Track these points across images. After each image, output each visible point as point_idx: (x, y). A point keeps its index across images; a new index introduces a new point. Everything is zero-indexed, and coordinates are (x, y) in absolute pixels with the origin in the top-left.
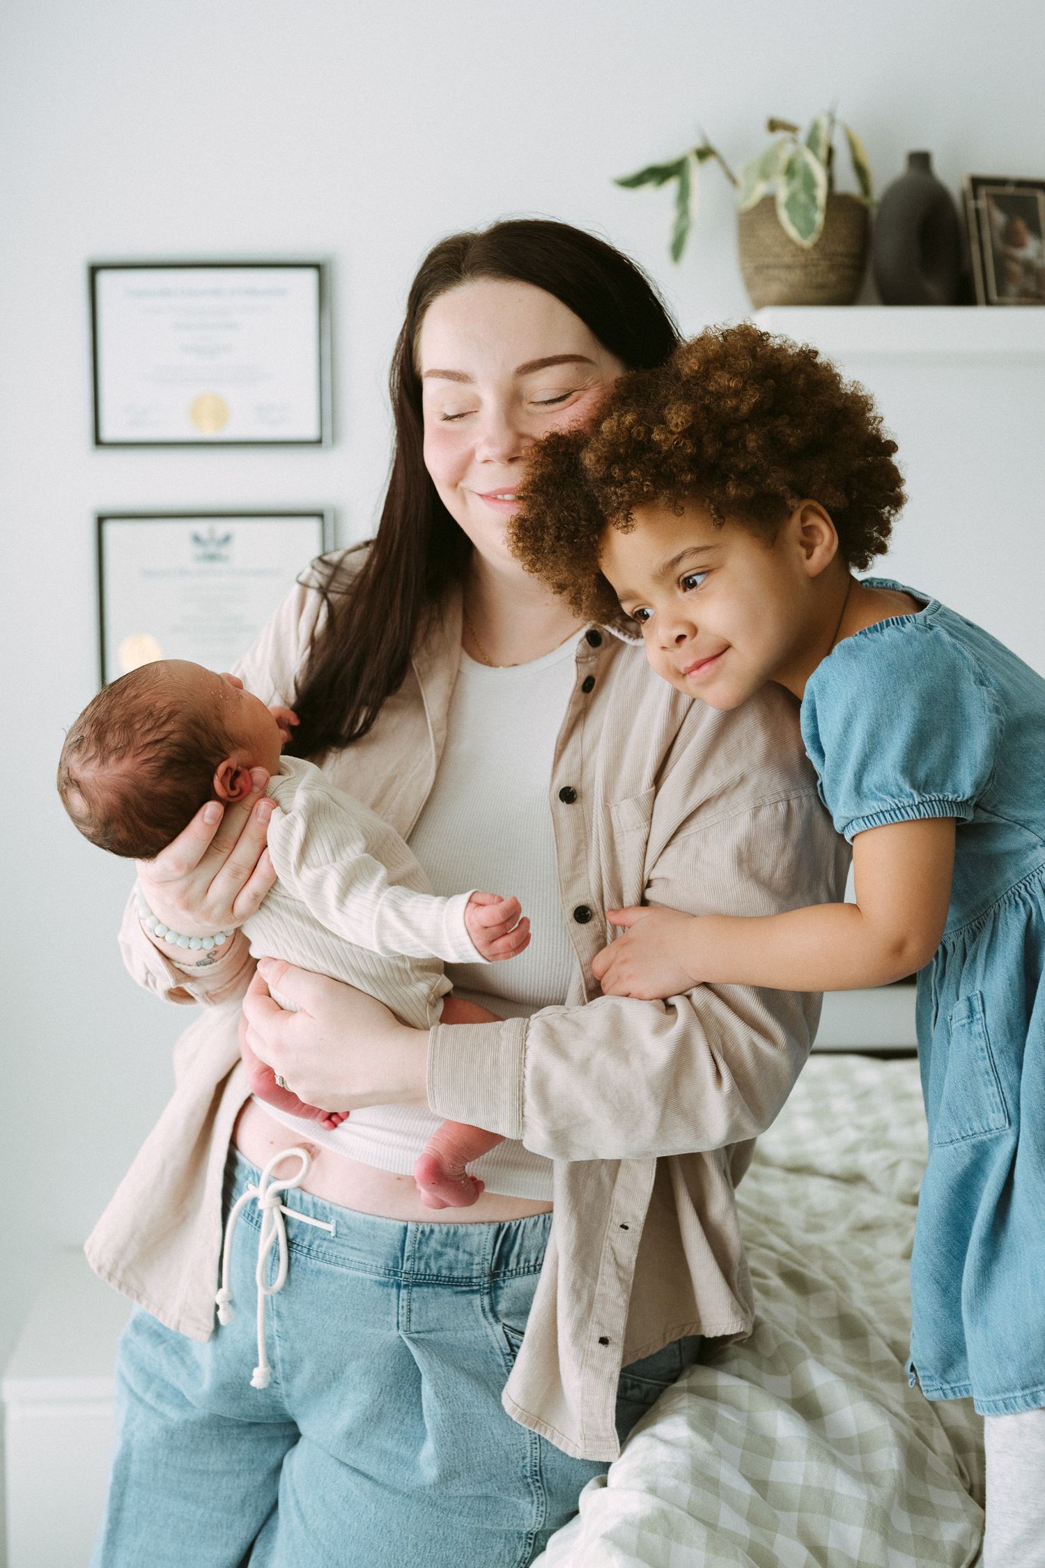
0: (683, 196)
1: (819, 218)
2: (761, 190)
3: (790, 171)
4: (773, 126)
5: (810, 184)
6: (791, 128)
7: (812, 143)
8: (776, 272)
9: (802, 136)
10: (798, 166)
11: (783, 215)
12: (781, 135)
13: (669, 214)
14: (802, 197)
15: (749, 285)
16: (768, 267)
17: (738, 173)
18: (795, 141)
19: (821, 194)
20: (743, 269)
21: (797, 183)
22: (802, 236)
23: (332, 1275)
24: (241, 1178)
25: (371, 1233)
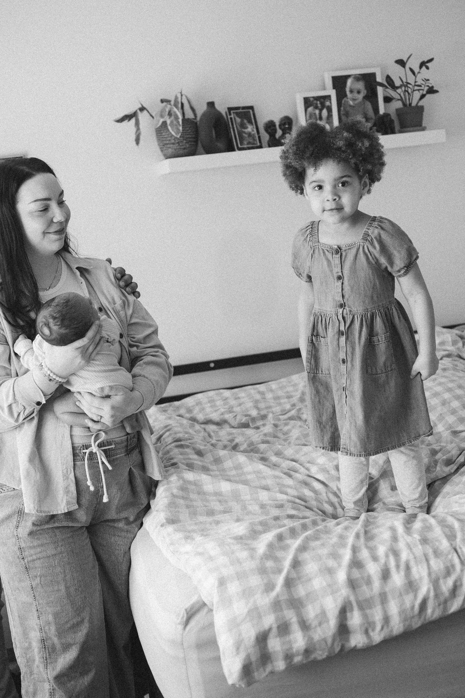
0: (137, 123)
1: (181, 128)
2: (162, 120)
3: (170, 114)
4: (162, 101)
5: (177, 118)
6: (168, 101)
7: (176, 105)
8: (170, 146)
9: (172, 103)
10: (172, 112)
11: (169, 128)
12: (165, 104)
13: (134, 129)
14: (175, 122)
15: (162, 151)
16: (166, 144)
17: (154, 115)
18: (170, 104)
19: (180, 121)
20: (159, 145)
21: (173, 118)
22: (176, 134)
23: (117, 459)
24: (77, 451)
25: (122, 442)
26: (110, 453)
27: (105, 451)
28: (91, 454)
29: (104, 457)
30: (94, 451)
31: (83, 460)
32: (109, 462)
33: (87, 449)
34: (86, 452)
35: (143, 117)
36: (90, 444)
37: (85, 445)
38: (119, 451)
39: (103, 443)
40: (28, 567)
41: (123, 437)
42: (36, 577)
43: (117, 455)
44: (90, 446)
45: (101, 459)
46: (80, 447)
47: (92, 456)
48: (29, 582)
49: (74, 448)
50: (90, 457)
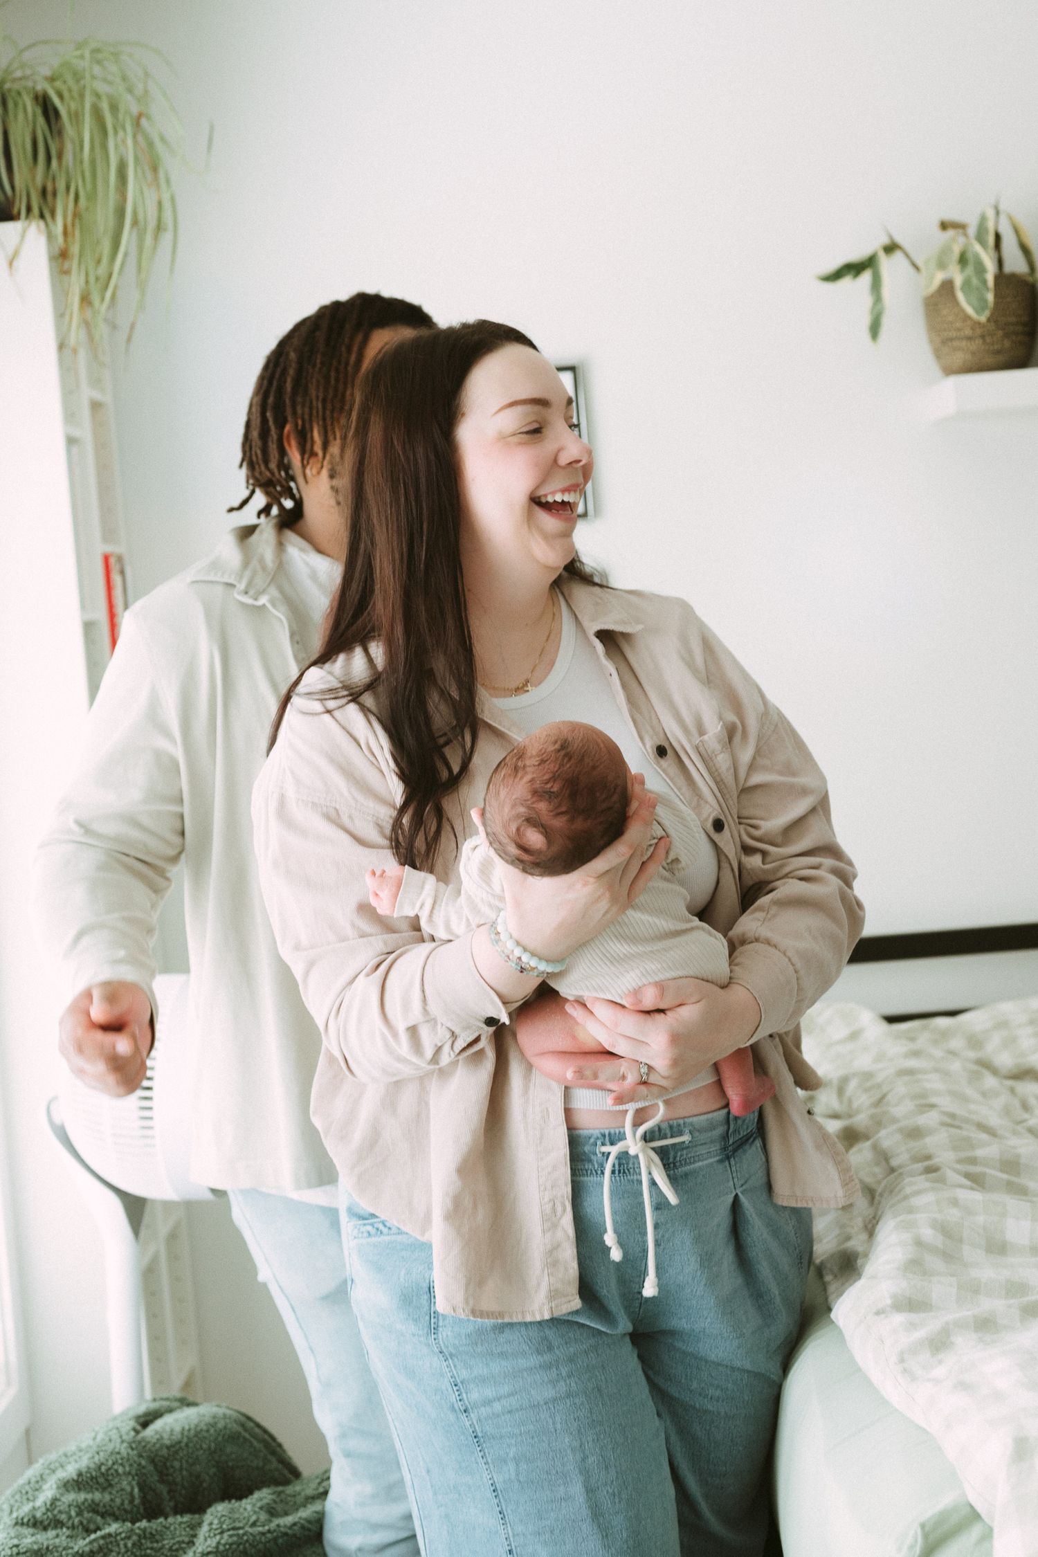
0: (876, 285)
1: (990, 297)
2: (940, 277)
3: (963, 260)
4: (944, 226)
5: (980, 269)
6: (960, 227)
7: (980, 238)
8: (956, 343)
9: (971, 232)
10: (970, 256)
11: (960, 296)
12: (950, 233)
13: (867, 300)
14: (975, 281)
15: (938, 354)
16: (951, 339)
17: (920, 263)
18: (966, 235)
19: (990, 278)
20: (931, 341)
21: (970, 270)
22: (977, 312)
23: (695, 1171)
24: (587, 1149)
25: (712, 1126)
26: (675, 1158)
27: (663, 1153)
28: (624, 1157)
29: (656, 1165)
30: (632, 1152)
31: (599, 1172)
32: (673, 1180)
33: (612, 1144)
34: (609, 1153)
35: (890, 267)
36: (622, 1130)
37: (610, 1134)
38: (702, 1150)
39: (660, 1129)
40: (480, 1435)
41: (715, 1114)
42: (505, 1462)
43: (695, 1162)
44: (622, 1137)
45: (650, 1173)
46: (595, 1136)
47: (625, 1165)
48: (485, 1475)
49: (574, 1141)
50: (620, 1165)
